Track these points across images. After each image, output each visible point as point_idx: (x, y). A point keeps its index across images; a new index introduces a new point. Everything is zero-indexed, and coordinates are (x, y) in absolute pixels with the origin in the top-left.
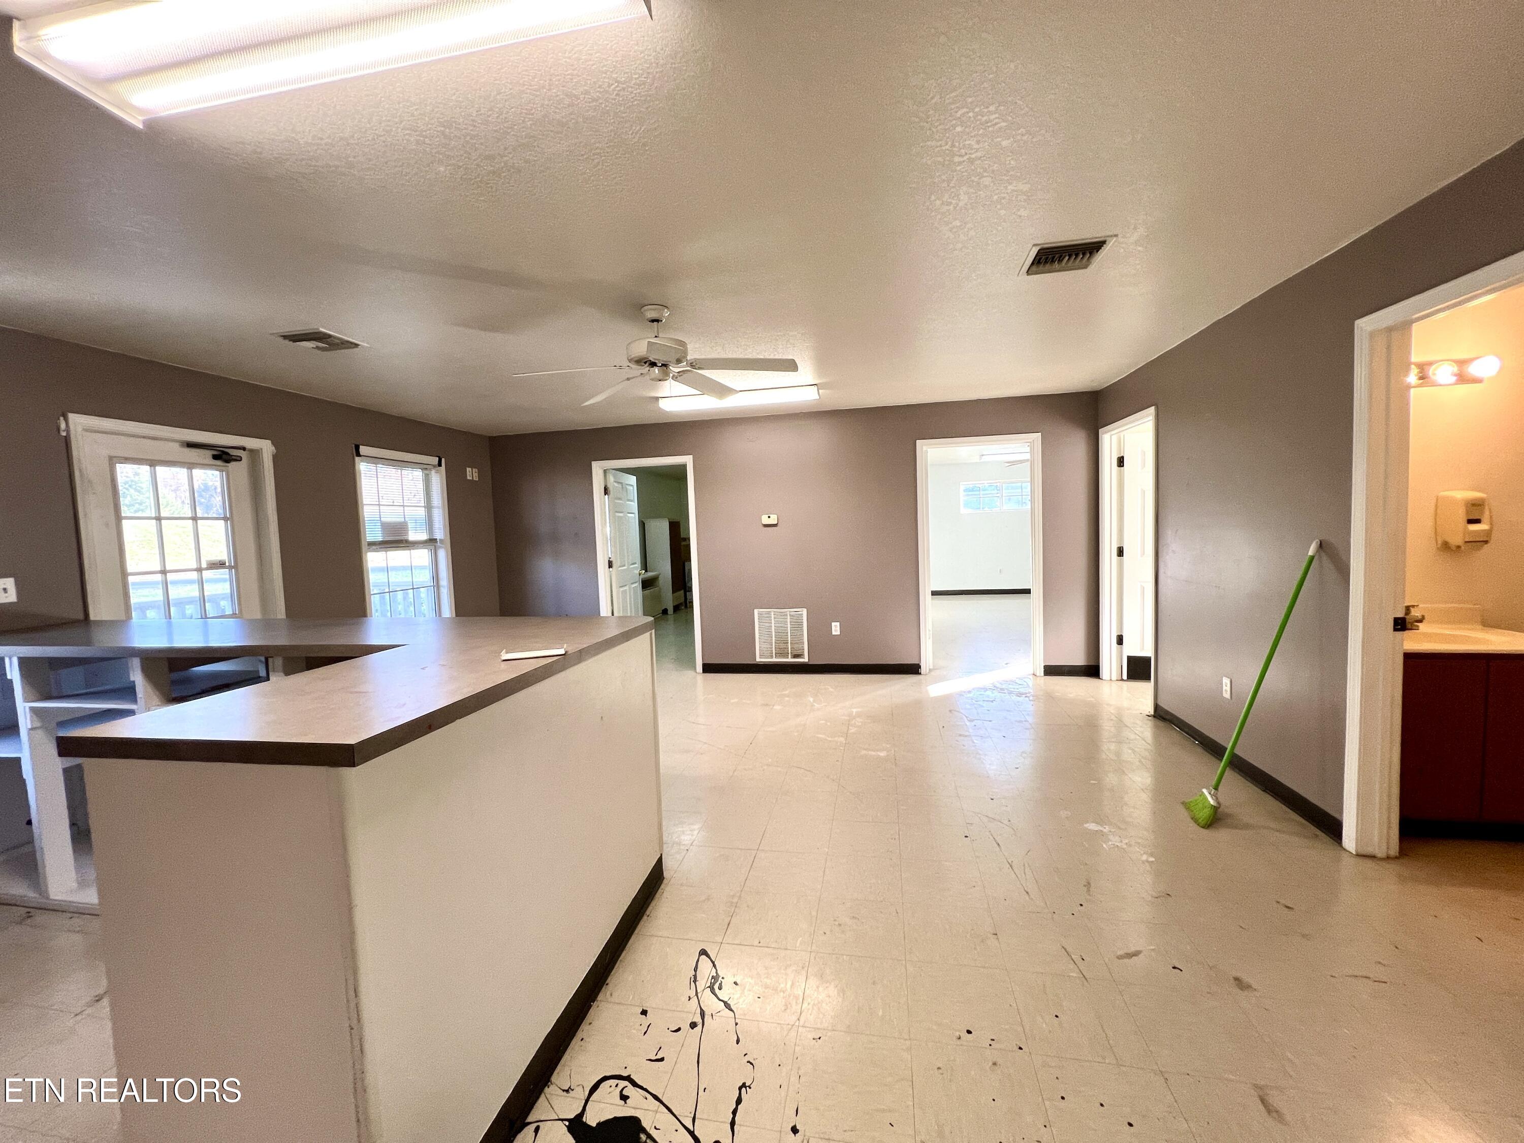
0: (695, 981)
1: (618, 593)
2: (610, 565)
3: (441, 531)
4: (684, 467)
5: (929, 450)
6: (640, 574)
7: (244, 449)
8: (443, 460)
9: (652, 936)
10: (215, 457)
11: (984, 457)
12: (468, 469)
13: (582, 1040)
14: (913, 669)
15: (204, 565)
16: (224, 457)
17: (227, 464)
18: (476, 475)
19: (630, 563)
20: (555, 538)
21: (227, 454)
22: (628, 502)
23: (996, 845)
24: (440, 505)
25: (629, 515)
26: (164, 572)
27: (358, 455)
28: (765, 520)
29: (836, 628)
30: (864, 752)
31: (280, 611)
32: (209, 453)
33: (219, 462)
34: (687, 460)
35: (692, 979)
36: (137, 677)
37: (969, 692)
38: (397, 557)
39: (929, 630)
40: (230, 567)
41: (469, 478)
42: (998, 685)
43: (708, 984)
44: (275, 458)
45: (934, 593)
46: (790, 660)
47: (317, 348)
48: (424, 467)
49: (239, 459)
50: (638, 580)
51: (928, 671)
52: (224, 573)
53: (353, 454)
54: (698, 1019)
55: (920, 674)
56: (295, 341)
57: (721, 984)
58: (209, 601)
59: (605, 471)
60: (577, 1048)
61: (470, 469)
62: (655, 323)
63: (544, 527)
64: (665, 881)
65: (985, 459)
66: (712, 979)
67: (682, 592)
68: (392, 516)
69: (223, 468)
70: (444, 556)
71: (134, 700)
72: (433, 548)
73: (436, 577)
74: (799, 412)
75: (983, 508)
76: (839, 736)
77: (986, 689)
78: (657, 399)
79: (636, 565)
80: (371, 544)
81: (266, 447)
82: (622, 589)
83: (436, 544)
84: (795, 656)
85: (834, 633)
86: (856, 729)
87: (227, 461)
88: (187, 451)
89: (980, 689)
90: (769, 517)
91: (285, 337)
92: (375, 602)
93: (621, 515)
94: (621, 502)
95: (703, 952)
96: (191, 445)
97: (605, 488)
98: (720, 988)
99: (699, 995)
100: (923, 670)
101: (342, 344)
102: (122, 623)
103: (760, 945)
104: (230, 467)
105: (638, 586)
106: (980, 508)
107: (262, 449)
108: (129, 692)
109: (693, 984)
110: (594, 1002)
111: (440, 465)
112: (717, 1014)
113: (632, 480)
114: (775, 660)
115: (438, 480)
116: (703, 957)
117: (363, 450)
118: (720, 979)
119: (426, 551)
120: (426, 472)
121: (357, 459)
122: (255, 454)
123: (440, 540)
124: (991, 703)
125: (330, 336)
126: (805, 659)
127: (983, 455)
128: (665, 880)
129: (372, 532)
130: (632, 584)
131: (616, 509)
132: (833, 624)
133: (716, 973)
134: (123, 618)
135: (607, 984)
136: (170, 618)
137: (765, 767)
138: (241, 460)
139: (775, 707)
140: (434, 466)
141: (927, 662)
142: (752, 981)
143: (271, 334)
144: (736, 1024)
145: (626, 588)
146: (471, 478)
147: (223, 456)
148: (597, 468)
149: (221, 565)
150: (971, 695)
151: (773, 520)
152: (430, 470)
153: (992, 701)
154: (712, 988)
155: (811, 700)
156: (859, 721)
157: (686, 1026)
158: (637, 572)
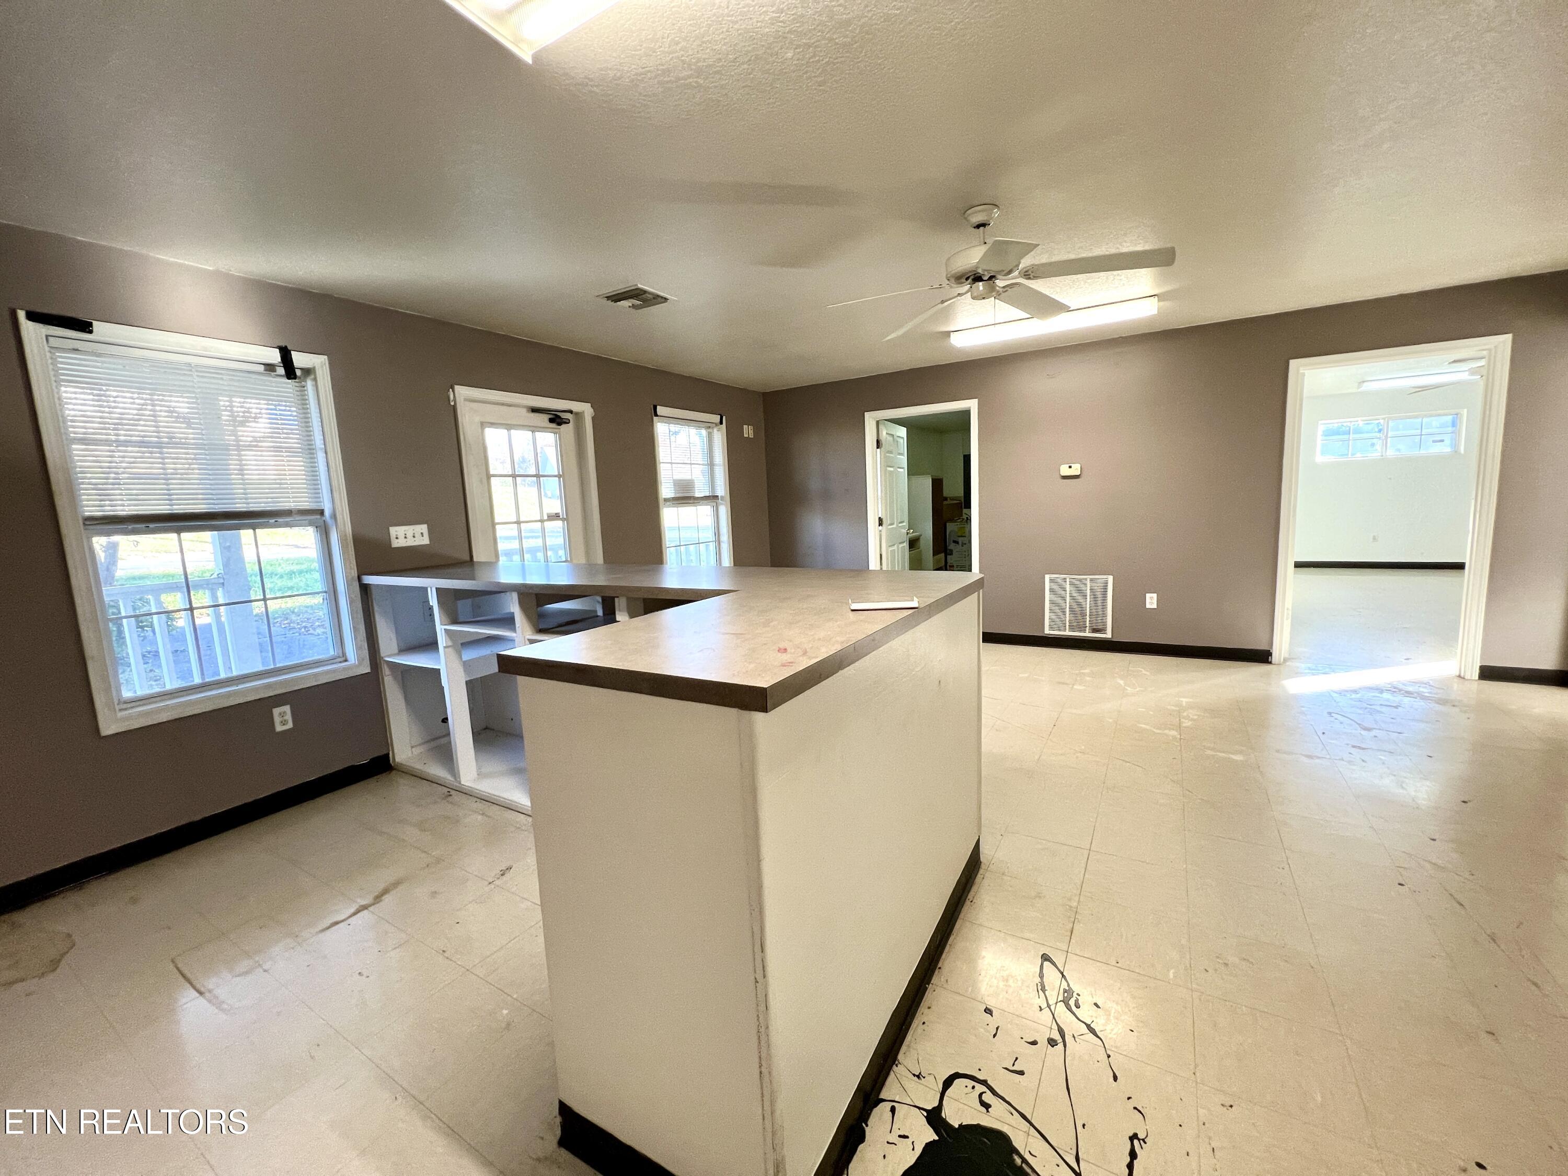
0: (1044, 990)
1: (887, 553)
2: (881, 524)
3: (722, 489)
4: (966, 413)
5: (1306, 372)
6: (907, 533)
7: (571, 412)
8: (724, 417)
9: (981, 925)
10: (551, 421)
11: (1365, 384)
12: (745, 427)
13: (924, 1023)
14: (1262, 657)
15: (545, 517)
16: (558, 420)
17: (559, 427)
18: (751, 432)
19: (899, 521)
20: (826, 495)
21: (559, 417)
22: (898, 456)
23: (1458, 906)
24: (722, 463)
25: (899, 470)
26: (518, 523)
27: (656, 415)
28: (1065, 470)
29: (1151, 601)
30: (1209, 752)
31: (599, 559)
32: (546, 417)
33: (554, 425)
34: (972, 405)
35: (1040, 988)
36: (514, 608)
37: (1355, 692)
38: (687, 513)
39: (1288, 609)
40: (563, 520)
41: (746, 435)
42: (1401, 686)
43: (1061, 998)
44: (594, 419)
45: (1298, 565)
46: (1088, 634)
47: (634, 306)
48: (709, 426)
49: (567, 422)
50: (905, 539)
51: (1282, 660)
52: (558, 524)
53: (651, 413)
54: (1057, 1036)
55: (1271, 663)
56: (616, 301)
57: (1077, 1002)
58: (551, 549)
59: (878, 423)
60: (919, 1031)
61: (747, 426)
62: (981, 228)
63: (815, 484)
64: (983, 866)
65: (1367, 387)
66: (1064, 992)
67: (942, 555)
68: (683, 474)
69: (556, 430)
70: (724, 511)
71: (514, 629)
72: (715, 504)
73: (717, 533)
74: (1118, 336)
75: (1353, 454)
76: (1170, 729)
77: (1381, 691)
78: (948, 334)
79: (904, 524)
80: (666, 500)
81: (585, 409)
82: (891, 549)
83: (717, 501)
84: (1095, 630)
85: (1148, 606)
86: (1190, 723)
87: (559, 424)
88: (533, 415)
89: (1371, 689)
90: (1070, 467)
91: (608, 298)
92: (670, 555)
93: (892, 469)
94: (892, 455)
95: (1045, 958)
96: (535, 410)
97: (877, 440)
98: (1078, 1006)
99: (1053, 1008)
100: (1275, 657)
101: (654, 298)
102: (492, 565)
103: (1117, 965)
104: (561, 430)
105: (906, 545)
106: (1348, 455)
107: (584, 412)
108: (508, 621)
109: (1040, 992)
110: (929, 985)
111: (721, 423)
112: (1079, 1037)
113: (902, 432)
114: (1068, 633)
115: (719, 437)
116: (1046, 964)
117: (660, 410)
118: (1075, 995)
119: (709, 507)
120: (709, 430)
121: (655, 418)
122: (578, 416)
123: (722, 497)
124: (1395, 710)
125: (645, 292)
126: (1108, 635)
127: (1364, 382)
128: (982, 864)
129: (666, 490)
130: (900, 543)
131: (887, 463)
132: (1148, 596)
133: (1068, 985)
134: (493, 560)
135: (940, 968)
136: (524, 561)
137: (1079, 755)
138: (568, 423)
139: (1075, 687)
140: (716, 425)
141: (1280, 648)
142: (1119, 1008)
143: (597, 296)
144: (1109, 1056)
145: (895, 547)
146: (747, 436)
147: (556, 419)
148: (870, 419)
149: (556, 517)
150: (1358, 696)
151: (1076, 470)
152: (713, 428)
153: (1396, 707)
154: (1066, 1002)
155: (1122, 682)
156: (1193, 714)
157: (1043, 1042)
158: (905, 531)
